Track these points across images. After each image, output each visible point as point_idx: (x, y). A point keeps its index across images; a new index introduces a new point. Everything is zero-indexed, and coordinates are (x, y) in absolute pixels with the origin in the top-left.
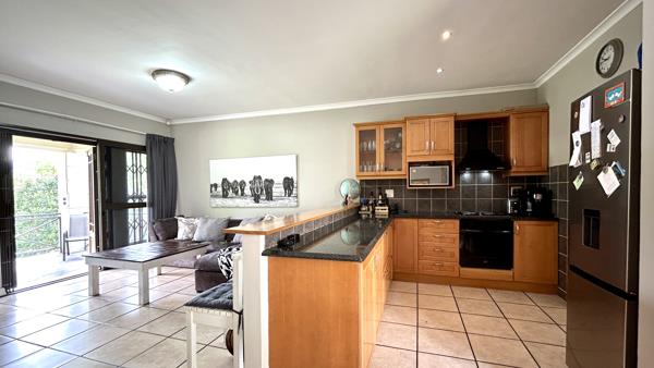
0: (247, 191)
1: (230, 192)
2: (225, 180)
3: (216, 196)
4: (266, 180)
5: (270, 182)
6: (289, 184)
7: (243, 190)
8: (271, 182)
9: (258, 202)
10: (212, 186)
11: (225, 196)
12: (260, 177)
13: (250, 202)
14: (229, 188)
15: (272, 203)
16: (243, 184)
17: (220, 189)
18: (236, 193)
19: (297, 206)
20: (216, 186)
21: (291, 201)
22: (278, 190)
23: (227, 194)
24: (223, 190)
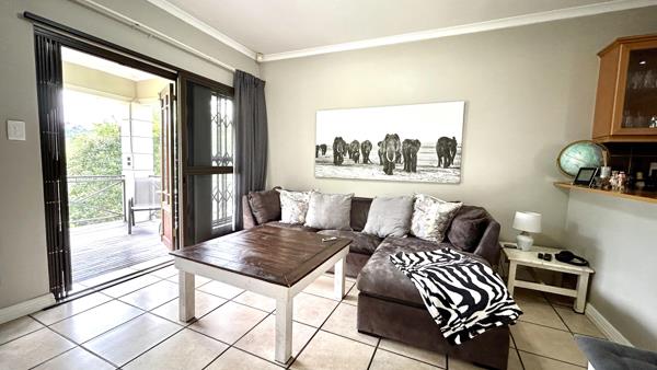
0: (374, 156)
1: (346, 158)
2: (338, 140)
3: (324, 163)
4: (408, 141)
5: (414, 145)
6: (447, 148)
7: (366, 155)
8: (416, 143)
9: (391, 174)
10: (318, 148)
11: (338, 162)
12: (396, 137)
13: (378, 173)
14: (344, 152)
15: (413, 176)
16: (367, 146)
17: (330, 153)
18: (356, 159)
19: (459, 183)
20: (324, 148)
21: (449, 175)
22: (428, 156)
23: (341, 160)
24: (336, 154)
